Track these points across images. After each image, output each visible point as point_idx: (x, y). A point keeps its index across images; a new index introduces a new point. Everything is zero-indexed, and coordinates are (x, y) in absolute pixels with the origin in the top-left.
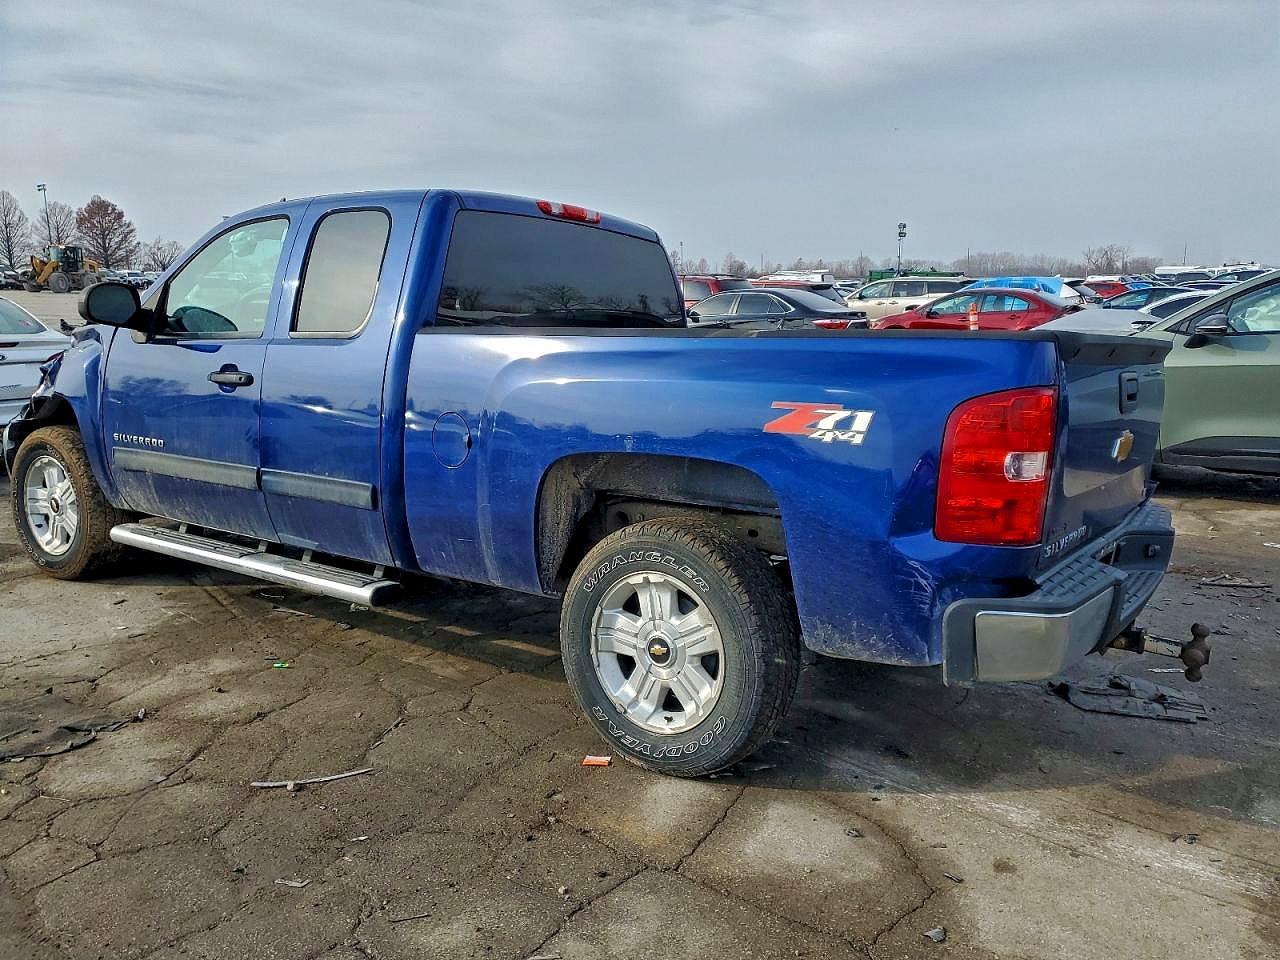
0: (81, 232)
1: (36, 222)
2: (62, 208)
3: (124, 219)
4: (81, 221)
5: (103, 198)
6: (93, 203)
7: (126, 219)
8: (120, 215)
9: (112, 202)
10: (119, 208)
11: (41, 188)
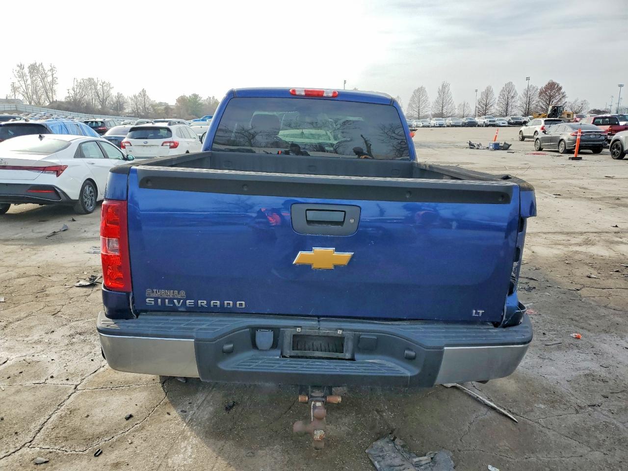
0: (540, 98)
1: (521, 95)
2: (534, 88)
3: (562, 90)
4: (541, 93)
5: (554, 81)
6: (549, 83)
7: (562, 91)
8: (560, 88)
9: (558, 82)
10: (560, 85)
11: (528, 79)
